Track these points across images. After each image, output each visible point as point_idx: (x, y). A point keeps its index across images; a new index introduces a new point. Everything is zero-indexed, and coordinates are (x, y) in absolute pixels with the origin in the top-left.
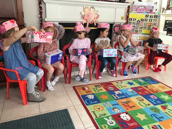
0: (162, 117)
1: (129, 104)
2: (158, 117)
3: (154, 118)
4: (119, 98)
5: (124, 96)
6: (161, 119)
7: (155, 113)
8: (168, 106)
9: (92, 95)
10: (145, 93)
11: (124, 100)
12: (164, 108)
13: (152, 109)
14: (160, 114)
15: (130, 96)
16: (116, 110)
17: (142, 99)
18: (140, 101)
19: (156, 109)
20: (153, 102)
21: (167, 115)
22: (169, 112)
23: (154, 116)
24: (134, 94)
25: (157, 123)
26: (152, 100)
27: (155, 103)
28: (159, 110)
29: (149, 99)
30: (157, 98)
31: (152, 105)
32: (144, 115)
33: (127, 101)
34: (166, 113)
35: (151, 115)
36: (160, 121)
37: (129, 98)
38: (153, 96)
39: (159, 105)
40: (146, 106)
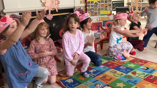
0: (136, 81)
1: (106, 78)
2: (133, 82)
3: (130, 83)
4: (95, 75)
5: (99, 73)
6: (136, 83)
7: (129, 79)
8: (136, 71)
9: (71, 79)
10: (115, 66)
11: (101, 76)
12: (134, 73)
13: (126, 77)
14: (133, 79)
15: (104, 72)
16: (98, 85)
17: (115, 71)
18: (113, 73)
19: (128, 76)
20: (124, 71)
21: (139, 78)
22: (139, 75)
23: (130, 82)
24: (106, 69)
25: (134, 86)
26: (123, 70)
27: (126, 72)
28: (131, 76)
29: (121, 70)
30: (126, 68)
31: (124, 74)
32: (122, 83)
33: (103, 76)
34: (137, 77)
35: (127, 82)
36: (135, 84)
37: (104, 73)
38: (122, 67)
39: (130, 73)
40: (120, 76)
